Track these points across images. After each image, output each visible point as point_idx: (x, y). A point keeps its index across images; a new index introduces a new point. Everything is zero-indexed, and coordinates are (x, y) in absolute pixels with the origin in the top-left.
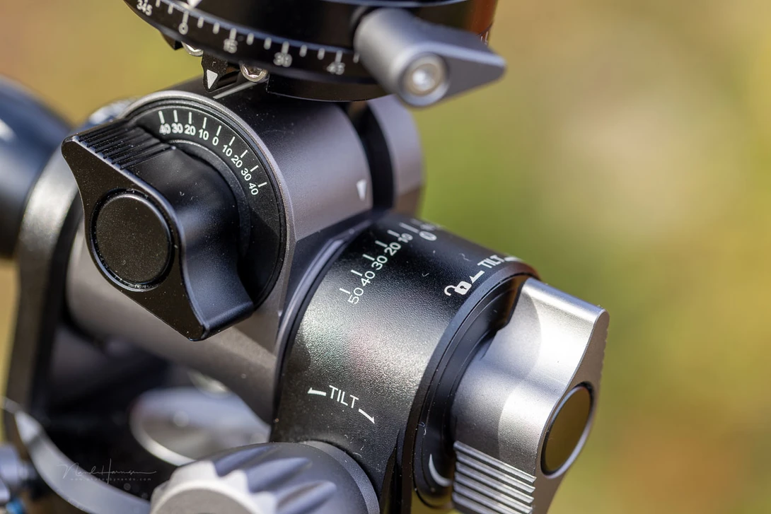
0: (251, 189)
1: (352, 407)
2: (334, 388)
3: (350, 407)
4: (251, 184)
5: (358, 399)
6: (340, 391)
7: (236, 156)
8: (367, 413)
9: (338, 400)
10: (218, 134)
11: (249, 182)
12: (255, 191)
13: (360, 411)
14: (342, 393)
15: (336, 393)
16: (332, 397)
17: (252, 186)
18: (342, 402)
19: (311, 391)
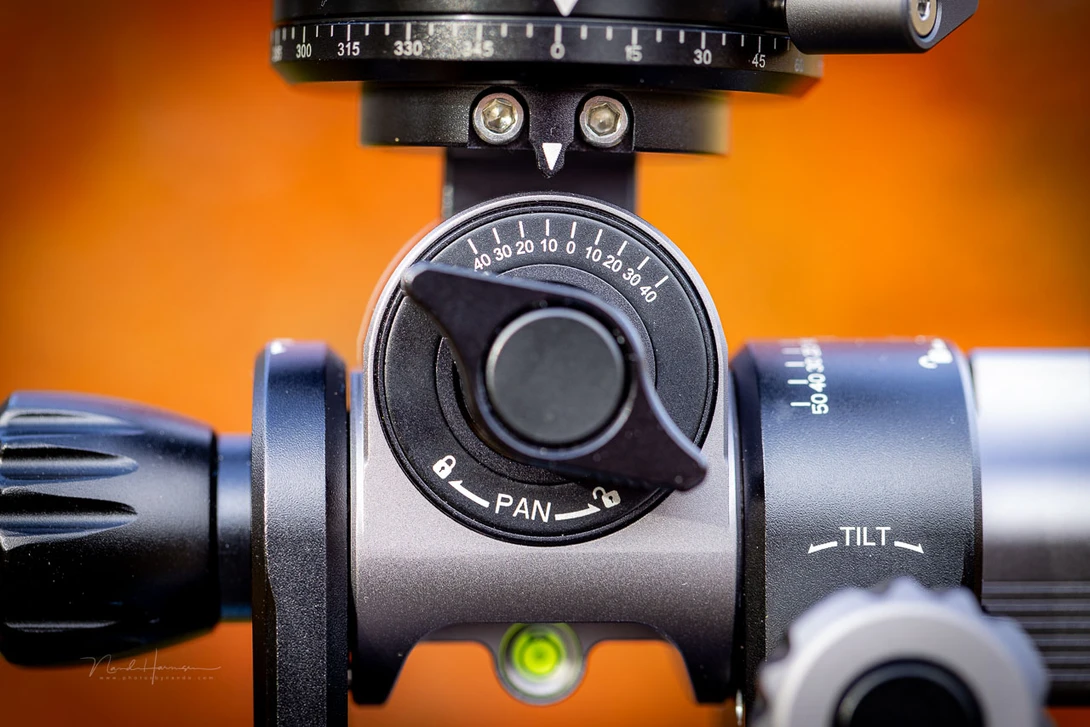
0: (644, 296)
1: (883, 543)
2: (848, 529)
3: (880, 546)
4: (642, 289)
5: (889, 528)
6: (859, 529)
7: (609, 257)
8: (909, 543)
9: (859, 543)
10: (572, 236)
11: (639, 285)
12: (652, 296)
13: (897, 544)
14: (862, 531)
15: (853, 534)
16: (848, 544)
17: (645, 290)
18: (866, 543)
19: (813, 549)
